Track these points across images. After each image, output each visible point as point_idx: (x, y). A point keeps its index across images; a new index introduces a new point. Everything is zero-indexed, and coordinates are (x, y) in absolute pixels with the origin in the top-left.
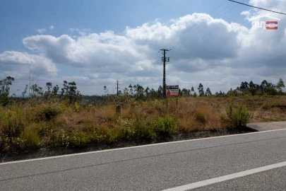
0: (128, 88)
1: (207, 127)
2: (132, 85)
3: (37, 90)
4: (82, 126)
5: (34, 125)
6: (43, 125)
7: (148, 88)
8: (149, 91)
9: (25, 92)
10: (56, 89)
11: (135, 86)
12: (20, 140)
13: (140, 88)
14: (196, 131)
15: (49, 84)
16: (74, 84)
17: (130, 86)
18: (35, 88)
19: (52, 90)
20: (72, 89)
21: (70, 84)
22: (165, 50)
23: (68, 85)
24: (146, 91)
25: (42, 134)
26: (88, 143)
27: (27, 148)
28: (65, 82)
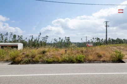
0: (92, 39)
1: (102, 59)
2: (95, 38)
3: (56, 41)
4: (52, 56)
5: (39, 55)
6: (41, 55)
7: (102, 39)
8: (103, 41)
9: (52, 41)
10: (62, 40)
11: (96, 38)
12: (34, 59)
13: (98, 39)
14: (95, 61)
15: (60, 38)
16: (69, 38)
17: (93, 38)
18: (55, 40)
19: (61, 40)
20: (68, 40)
21: (67, 38)
22: (107, 22)
23: (66, 38)
24: (102, 40)
25: (40, 58)
26: (52, 62)
27: (36, 61)
28: (66, 37)
